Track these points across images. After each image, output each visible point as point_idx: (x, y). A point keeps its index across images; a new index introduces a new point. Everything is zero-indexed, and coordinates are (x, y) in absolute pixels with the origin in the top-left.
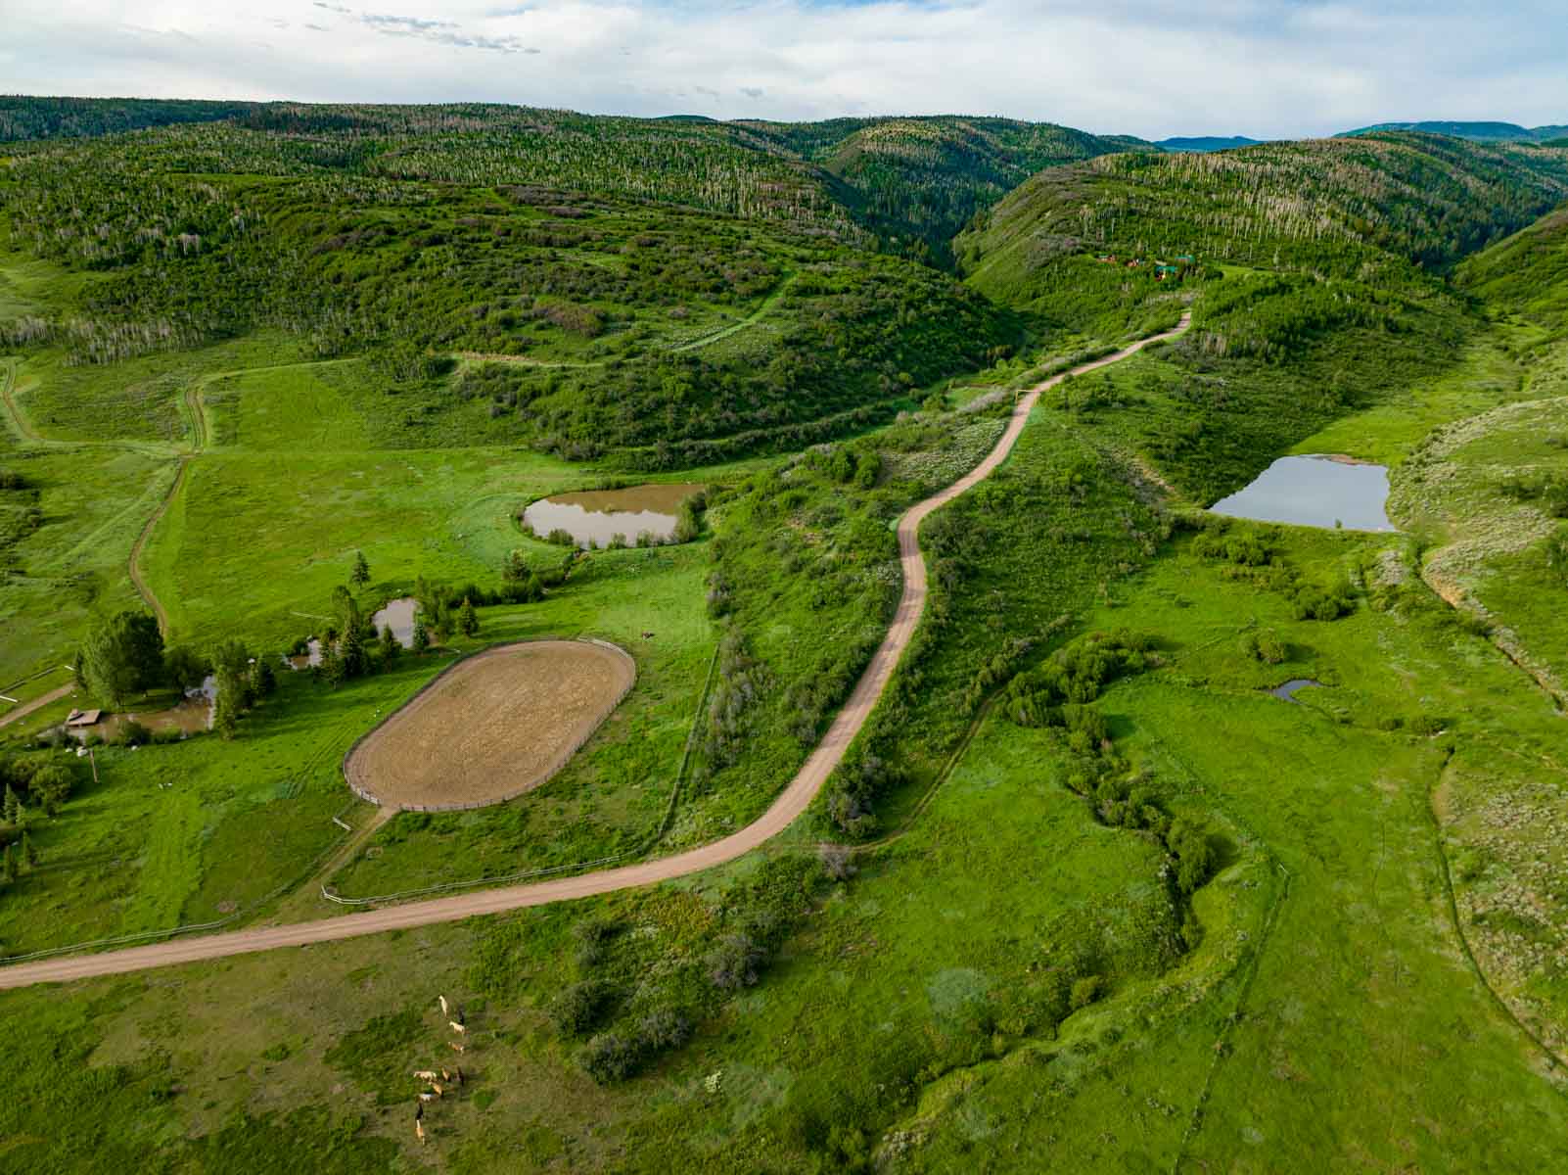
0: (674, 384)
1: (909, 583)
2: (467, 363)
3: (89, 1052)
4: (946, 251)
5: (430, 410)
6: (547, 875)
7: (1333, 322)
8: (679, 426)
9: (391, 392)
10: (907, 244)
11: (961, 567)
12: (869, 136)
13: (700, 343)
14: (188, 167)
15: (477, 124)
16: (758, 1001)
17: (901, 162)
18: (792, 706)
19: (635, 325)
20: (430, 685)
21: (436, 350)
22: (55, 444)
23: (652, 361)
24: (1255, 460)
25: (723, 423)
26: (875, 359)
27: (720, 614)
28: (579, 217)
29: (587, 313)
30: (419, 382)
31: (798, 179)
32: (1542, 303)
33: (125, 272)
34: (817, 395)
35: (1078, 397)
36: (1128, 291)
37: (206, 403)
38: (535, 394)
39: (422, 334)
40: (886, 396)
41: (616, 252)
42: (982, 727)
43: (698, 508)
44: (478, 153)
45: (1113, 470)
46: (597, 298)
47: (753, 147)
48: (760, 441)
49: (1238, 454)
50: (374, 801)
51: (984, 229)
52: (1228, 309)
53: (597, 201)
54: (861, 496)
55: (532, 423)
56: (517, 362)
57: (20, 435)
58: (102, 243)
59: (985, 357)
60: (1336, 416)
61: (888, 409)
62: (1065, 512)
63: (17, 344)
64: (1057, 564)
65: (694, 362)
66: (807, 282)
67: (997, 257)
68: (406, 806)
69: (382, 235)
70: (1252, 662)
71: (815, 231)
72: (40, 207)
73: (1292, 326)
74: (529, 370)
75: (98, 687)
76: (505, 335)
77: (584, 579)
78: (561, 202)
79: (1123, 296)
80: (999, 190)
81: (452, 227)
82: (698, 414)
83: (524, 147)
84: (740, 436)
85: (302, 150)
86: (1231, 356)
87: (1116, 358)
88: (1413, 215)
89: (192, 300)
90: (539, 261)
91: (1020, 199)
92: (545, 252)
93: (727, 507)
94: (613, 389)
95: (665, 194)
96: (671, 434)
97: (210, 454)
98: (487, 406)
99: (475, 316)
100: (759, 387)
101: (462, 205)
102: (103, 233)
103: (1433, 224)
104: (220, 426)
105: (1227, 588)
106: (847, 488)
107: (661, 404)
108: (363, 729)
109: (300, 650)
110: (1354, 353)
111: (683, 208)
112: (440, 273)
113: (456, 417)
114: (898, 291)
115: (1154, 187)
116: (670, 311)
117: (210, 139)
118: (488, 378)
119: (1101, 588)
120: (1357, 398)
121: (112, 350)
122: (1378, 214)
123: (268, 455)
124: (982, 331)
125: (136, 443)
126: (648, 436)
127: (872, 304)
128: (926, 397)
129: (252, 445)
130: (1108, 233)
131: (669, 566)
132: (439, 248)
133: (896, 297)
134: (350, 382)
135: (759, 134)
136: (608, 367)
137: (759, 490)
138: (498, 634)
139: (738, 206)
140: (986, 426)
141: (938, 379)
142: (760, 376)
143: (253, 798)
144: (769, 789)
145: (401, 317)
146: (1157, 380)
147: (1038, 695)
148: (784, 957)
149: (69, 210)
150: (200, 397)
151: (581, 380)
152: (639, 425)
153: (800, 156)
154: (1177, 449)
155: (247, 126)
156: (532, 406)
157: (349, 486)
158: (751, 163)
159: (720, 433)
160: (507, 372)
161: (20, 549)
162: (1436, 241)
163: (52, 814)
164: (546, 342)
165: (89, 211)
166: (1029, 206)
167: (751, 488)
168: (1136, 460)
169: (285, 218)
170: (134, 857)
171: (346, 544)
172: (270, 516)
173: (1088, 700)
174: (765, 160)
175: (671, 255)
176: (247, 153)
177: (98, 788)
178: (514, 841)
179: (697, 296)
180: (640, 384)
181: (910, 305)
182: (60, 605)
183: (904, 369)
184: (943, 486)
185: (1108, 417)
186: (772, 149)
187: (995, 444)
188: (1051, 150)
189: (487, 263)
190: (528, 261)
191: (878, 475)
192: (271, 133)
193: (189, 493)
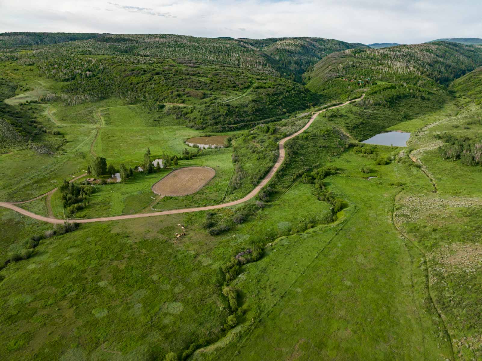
0: (223, 111)
1: (281, 155)
2: (168, 106)
3: (110, 231)
4: (301, 77)
5: (159, 117)
6: (198, 206)
7: (405, 97)
8: (224, 121)
9: (149, 113)
10: (289, 75)
11: (294, 152)
12: (279, 43)
13: (230, 101)
14: (84, 53)
15: (164, 40)
16: (243, 225)
17: (288, 51)
18: (252, 178)
19: (212, 96)
20: (168, 175)
21: (160, 102)
22: (65, 125)
23: (217, 105)
24: (375, 131)
25: (236, 121)
26: (277, 105)
27: (235, 162)
28: (196, 67)
29: (200, 93)
30: (156, 111)
31: (258, 57)
32: (472, 92)
33: (73, 82)
34: (261, 114)
35: (329, 114)
36: (350, 88)
37: (101, 115)
38: (187, 113)
39: (156, 98)
40: (279, 115)
41: (207, 77)
42: (295, 184)
43: (230, 140)
44: (165, 49)
45: (335, 132)
46: (202, 89)
47: (245, 47)
48: (246, 126)
49: (371, 129)
50: (159, 194)
51: (312, 71)
52: (376, 93)
53: (200, 63)
54: (270, 136)
55: (186, 120)
56: (182, 105)
57: (55, 123)
58: (65, 74)
59: (308, 105)
60: (402, 121)
61: (280, 118)
62: (321, 141)
63: (48, 101)
64: (318, 152)
65: (228, 105)
66: (259, 85)
67: (315, 79)
68: (167, 195)
69: (143, 72)
70: (362, 173)
71: (262, 71)
72: (45, 64)
73: (392, 97)
74: (185, 107)
75: (94, 173)
76: (178, 98)
77: (202, 155)
78: (190, 63)
79: (348, 90)
80: (318, 59)
81: (161, 70)
82: (229, 119)
83: (178, 47)
84: (240, 124)
85: (115, 48)
86: (374, 105)
87: (341, 105)
88: (440, 67)
89: (93, 89)
90: (186, 79)
91: (322, 62)
92: (188, 77)
93: (237, 139)
94: (207, 112)
95: (219, 61)
96: (222, 123)
97: (105, 127)
98: (174, 116)
99: (170, 94)
100: (245, 112)
101: (163, 64)
102: (64, 71)
103: (446, 70)
104: (106, 121)
105: (360, 159)
106: (267, 134)
107: (220, 116)
108: (155, 182)
109: (136, 168)
110: (410, 105)
111: (225, 65)
112: (160, 82)
113: (166, 119)
114: (284, 88)
115: (362, 59)
116: (222, 92)
117: (88, 45)
118: (174, 109)
119: (329, 158)
120: (409, 117)
121: (74, 102)
122: (429, 67)
123: (119, 128)
124: (307, 99)
125: (85, 125)
126: (216, 124)
127: (276, 91)
128: (290, 116)
129: (115, 125)
130: (346, 72)
131: (223, 153)
132: (159, 76)
133: (283, 89)
134: (137, 110)
135: (246, 43)
136: (206, 106)
137: (245, 135)
138: (182, 165)
139: (240, 64)
140: (304, 121)
141: (294, 111)
142: (246, 109)
143: (132, 194)
144: (246, 192)
145: (150, 94)
146: (352, 111)
147: (309, 178)
148: (249, 219)
149: (54, 65)
150: (99, 114)
151: (199, 110)
152: (214, 121)
153: (259, 49)
154: (354, 127)
155: (98, 41)
156: (186, 116)
157: (141, 135)
158: (244, 52)
159: (235, 123)
160: (179, 108)
161: (64, 147)
162: (447, 75)
163: (89, 196)
164: (189, 100)
165: (59, 65)
166: (325, 64)
167: (243, 135)
168: (342, 130)
169: (115, 67)
170: (109, 203)
171: (143, 148)
172: (122, 141)
173: (321, 179)
174: (248, 51)
175: (222, 77)
176: (99, 49)
177: (98, 192)
178: (191, 201)
179: (229, 88)
180: (214, 111)
181: (287, 91)
182: (78, 159)
183: (284, 108)
184: (291, 134)
185: (335, 119)
186: (250, 47)
187: (305, 125)
188: (334, 47)
189: (172, 80)
190: (183, 79)
191: (275, 131)
192: (105, 43)
193: (101, 136)
